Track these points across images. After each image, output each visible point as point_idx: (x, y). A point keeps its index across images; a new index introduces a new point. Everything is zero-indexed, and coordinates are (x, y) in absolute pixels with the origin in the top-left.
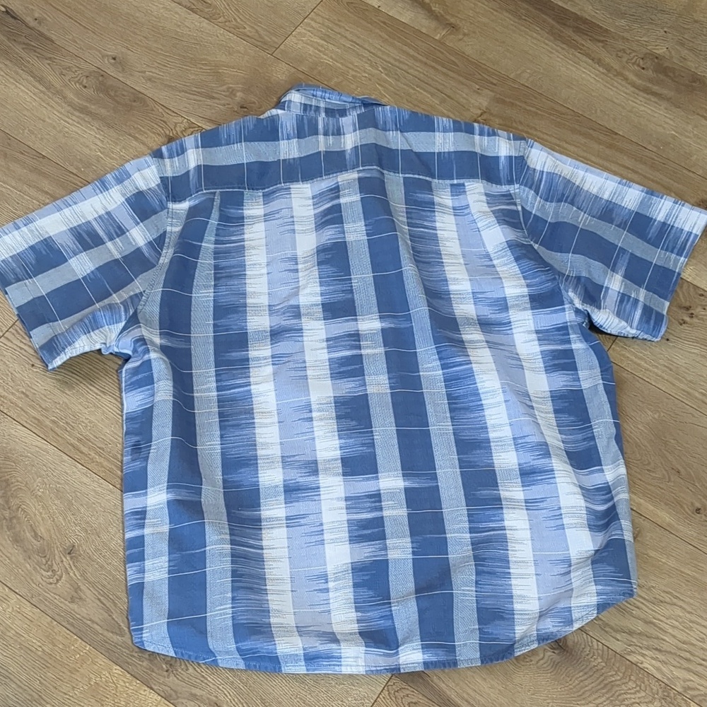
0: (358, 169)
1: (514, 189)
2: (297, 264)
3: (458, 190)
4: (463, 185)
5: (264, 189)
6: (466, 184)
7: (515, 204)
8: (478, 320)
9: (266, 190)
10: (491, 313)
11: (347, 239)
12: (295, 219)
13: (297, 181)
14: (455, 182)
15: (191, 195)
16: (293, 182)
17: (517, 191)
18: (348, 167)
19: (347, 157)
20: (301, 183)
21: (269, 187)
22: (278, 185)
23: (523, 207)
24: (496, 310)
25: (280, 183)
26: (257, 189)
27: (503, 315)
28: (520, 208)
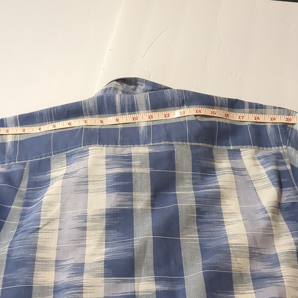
0: (149, 145)
1: (283, 149)
2: (86, 222)
3: (234, 154)
4: (239, 151)
5: (67, 150)
6: (241, 150)
7: (284, 164)
8: (252, 275)
9: (69, 152)
10: (264, 268)
11: (134, 207)
12: (89, 179)
13: (95, 143)
14: (232, 148)
15: (4, 163)
16: (91, 144)
17: (285, 151)
18: (141, 142)
19: (141, 132)
20: (98, 145)
21: (70, 149)
22: (79, 148)
23: (292, 166)
24: (269, 265)
25: (81, 146)
26: (62, 152)
27: (276, 270)
28: (289, 167)
